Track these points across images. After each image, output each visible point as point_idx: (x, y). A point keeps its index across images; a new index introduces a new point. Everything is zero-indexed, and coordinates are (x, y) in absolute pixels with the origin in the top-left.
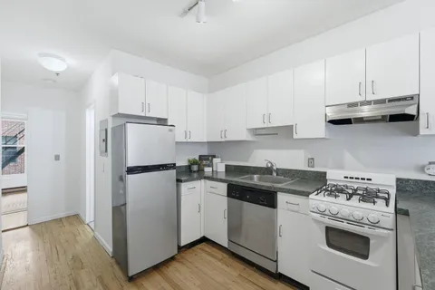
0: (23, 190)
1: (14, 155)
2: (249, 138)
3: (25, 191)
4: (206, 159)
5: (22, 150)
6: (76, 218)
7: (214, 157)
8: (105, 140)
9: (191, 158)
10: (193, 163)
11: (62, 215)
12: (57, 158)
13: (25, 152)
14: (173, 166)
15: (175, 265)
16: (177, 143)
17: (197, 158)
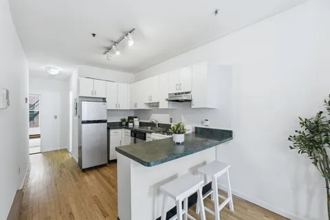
0: (38, 136)
1: (33, 116)
2: (147, 108)
3: (39, 137)
4: (131, 119)
5: (38, 113)
6: (66, 150)
7: (136, 117)
8: (76, 108)
9: (123, 118)
10: (123, 120)
11: (59, 148)
12: (56, 117)
13: (39, 115)
14: (105, 121)
15: (105, 167)
16: (108, 110)
17: (127, 118)
